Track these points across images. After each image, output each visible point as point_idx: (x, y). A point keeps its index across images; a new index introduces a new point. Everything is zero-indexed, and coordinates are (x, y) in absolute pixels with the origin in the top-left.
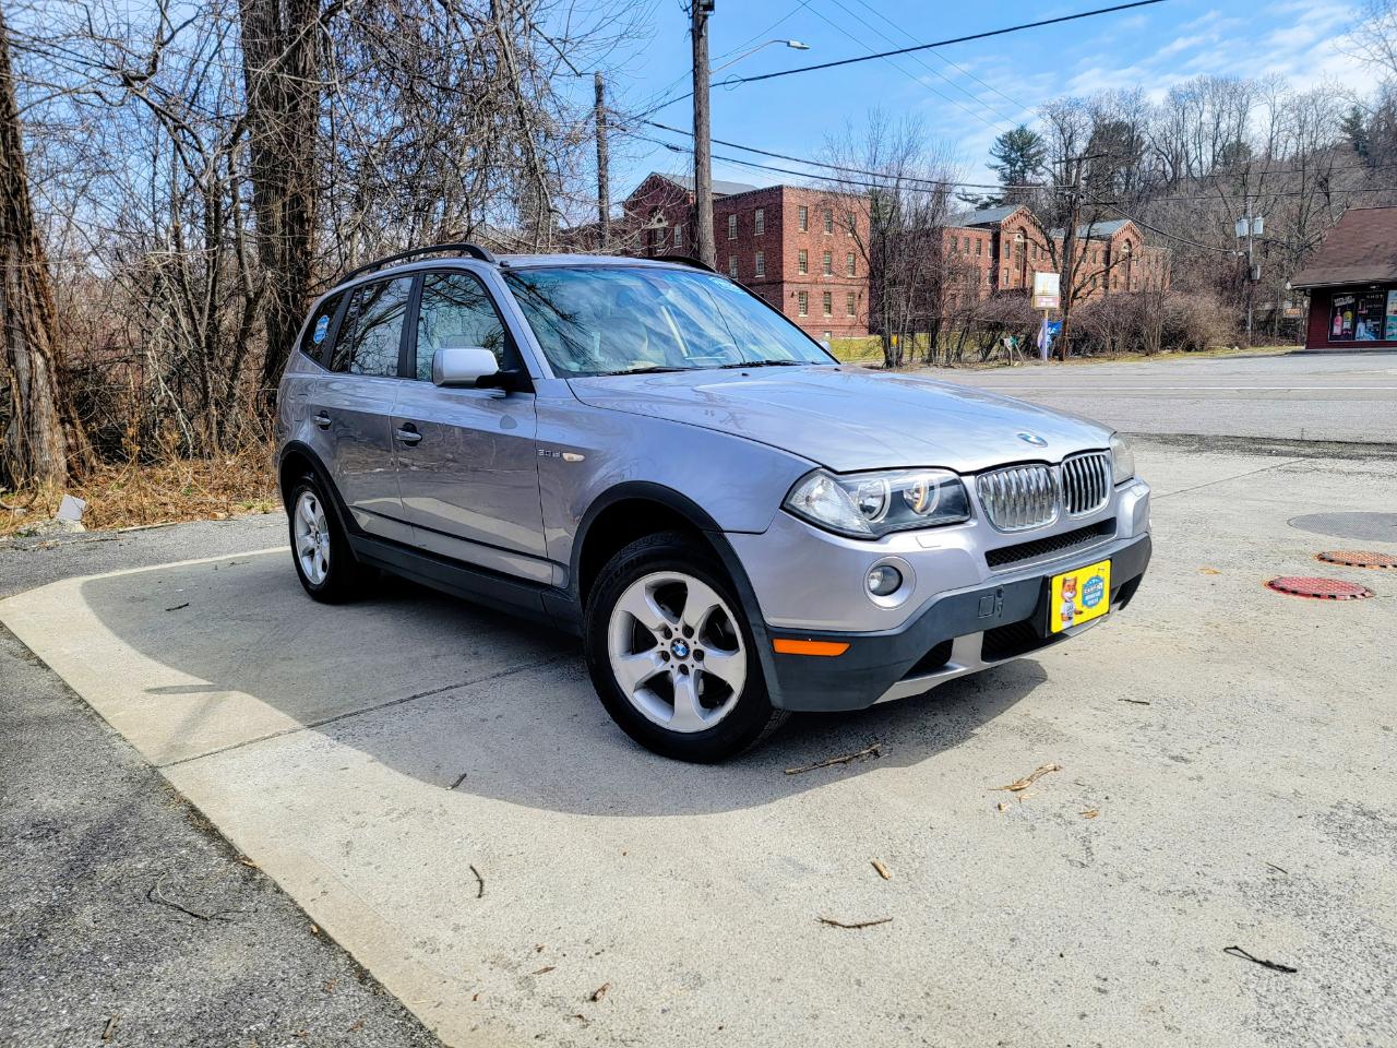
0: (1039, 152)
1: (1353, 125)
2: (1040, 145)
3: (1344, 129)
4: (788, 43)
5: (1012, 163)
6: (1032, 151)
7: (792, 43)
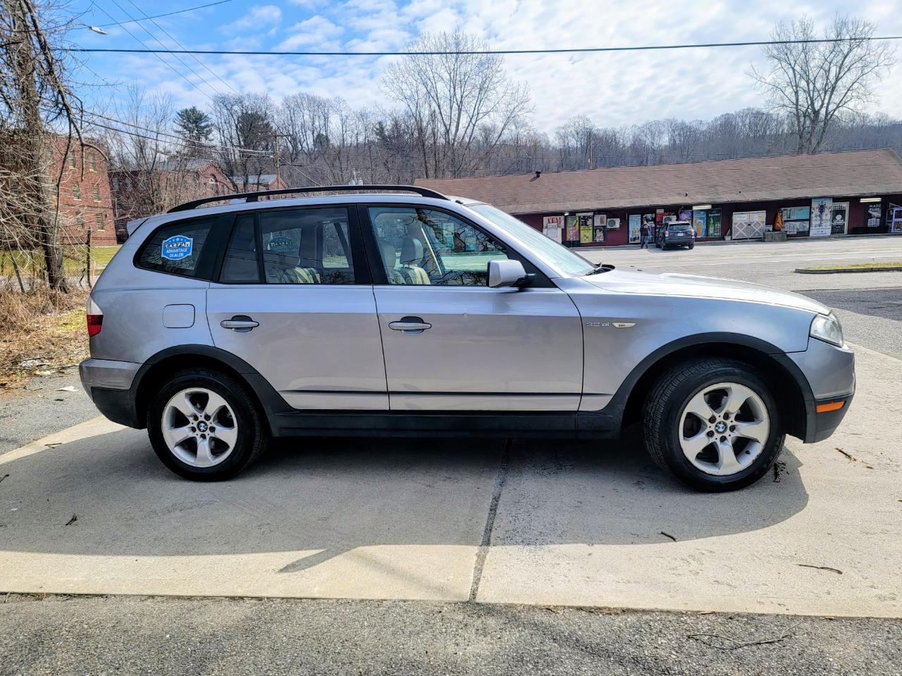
0: (207, 126)
1: (381, 131)
2: (207, 121)
3: (377, 134)
4: (90, 28)
5: (191, 131)
6: (203, 125)
7: (94, 28)
